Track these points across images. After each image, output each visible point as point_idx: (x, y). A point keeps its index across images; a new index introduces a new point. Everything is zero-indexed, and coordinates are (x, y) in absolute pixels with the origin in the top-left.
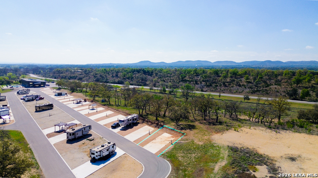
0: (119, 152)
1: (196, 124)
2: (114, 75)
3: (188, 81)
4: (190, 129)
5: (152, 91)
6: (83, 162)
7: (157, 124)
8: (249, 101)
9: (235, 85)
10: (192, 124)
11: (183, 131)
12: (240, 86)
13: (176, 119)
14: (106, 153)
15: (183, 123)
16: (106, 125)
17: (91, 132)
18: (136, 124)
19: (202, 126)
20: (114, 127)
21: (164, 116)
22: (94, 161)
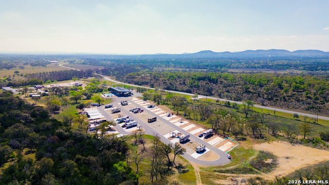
0: (207, 150)
1: (248, 137)
2: (182, 82)
3: (252, 92)
4: (243, 140)
5: (218, 103)
6: (194, 152)
7: (224, 136)
8: (297, 119)
9: (294, 100)
10: (244, 137)
11: (239, 141)
12: (298, 101)
13: (236, 134)
14: (202, 149)
15: (240, 136)
16: (195, 134)
17: (189, 138)
18: (212, 135)
19: (250, 139)
20: (200, 137)
21: (229, 131)
22: (198, 152)
